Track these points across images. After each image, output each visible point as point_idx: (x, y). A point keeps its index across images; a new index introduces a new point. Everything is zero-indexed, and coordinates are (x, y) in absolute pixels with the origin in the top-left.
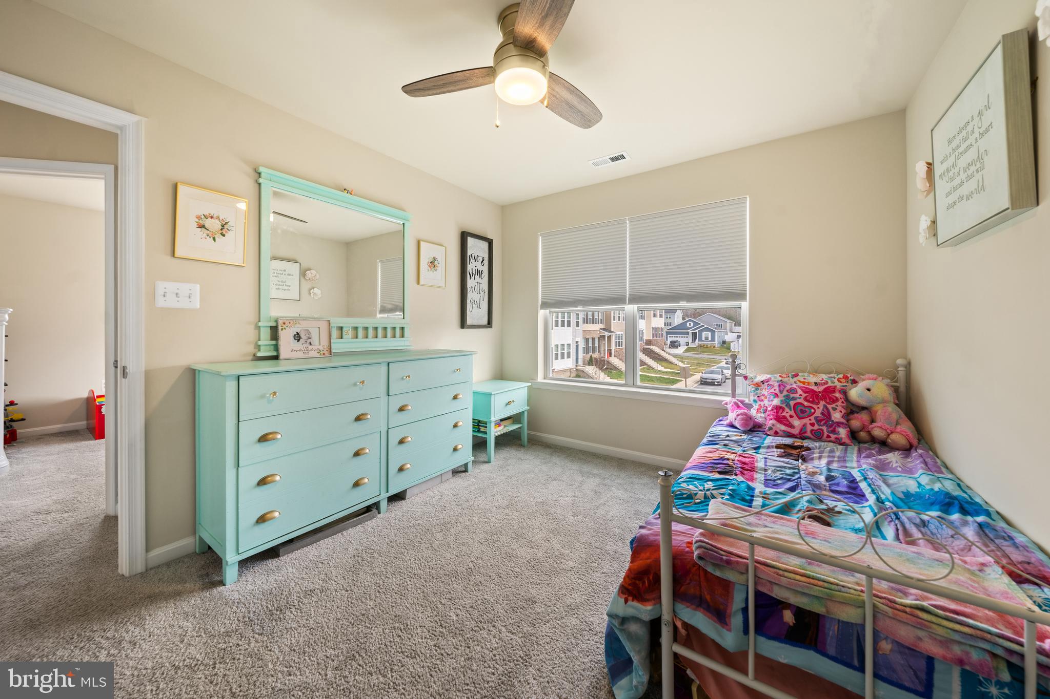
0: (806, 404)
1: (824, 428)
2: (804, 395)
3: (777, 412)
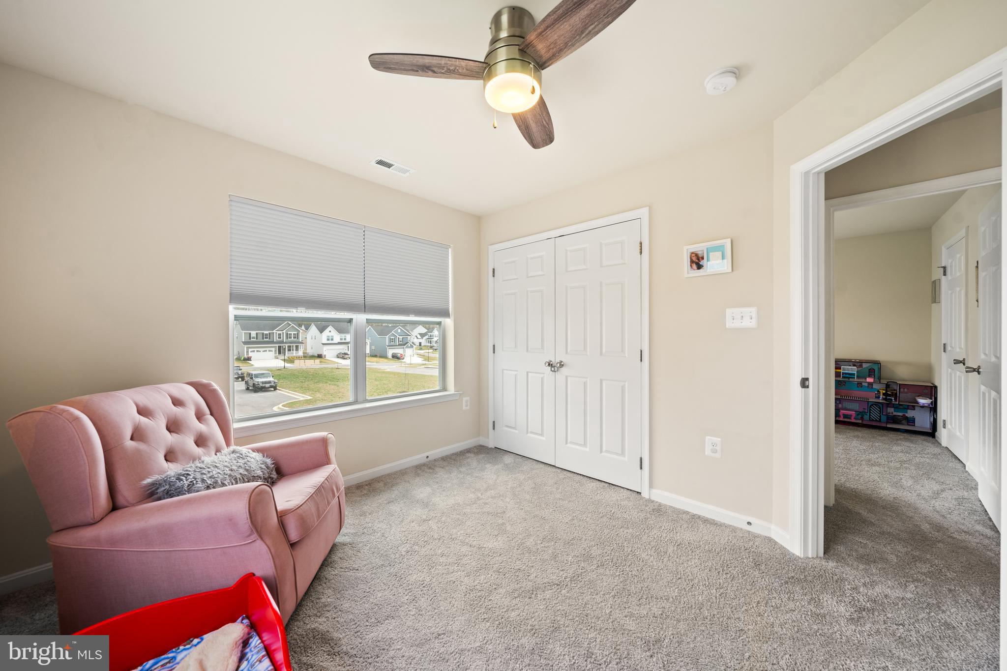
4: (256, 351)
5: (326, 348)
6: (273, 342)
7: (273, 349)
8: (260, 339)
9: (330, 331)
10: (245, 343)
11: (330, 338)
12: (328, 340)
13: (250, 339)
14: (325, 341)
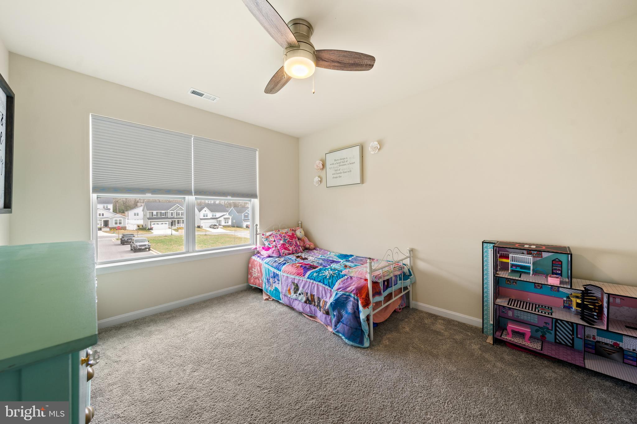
0: (290, 240)
1: (297, 248)
2: (289, 237)
3: (284, 246)
4: (156, 224)
5: (202, 221)
6: (168, 218)
7: (167, 223)
8: (159, 216)
9: (205, 211)
10: (149, 219)
11: (205, 215)
12: (204, 216)
13: (153, 216)
14: (202, 217)
